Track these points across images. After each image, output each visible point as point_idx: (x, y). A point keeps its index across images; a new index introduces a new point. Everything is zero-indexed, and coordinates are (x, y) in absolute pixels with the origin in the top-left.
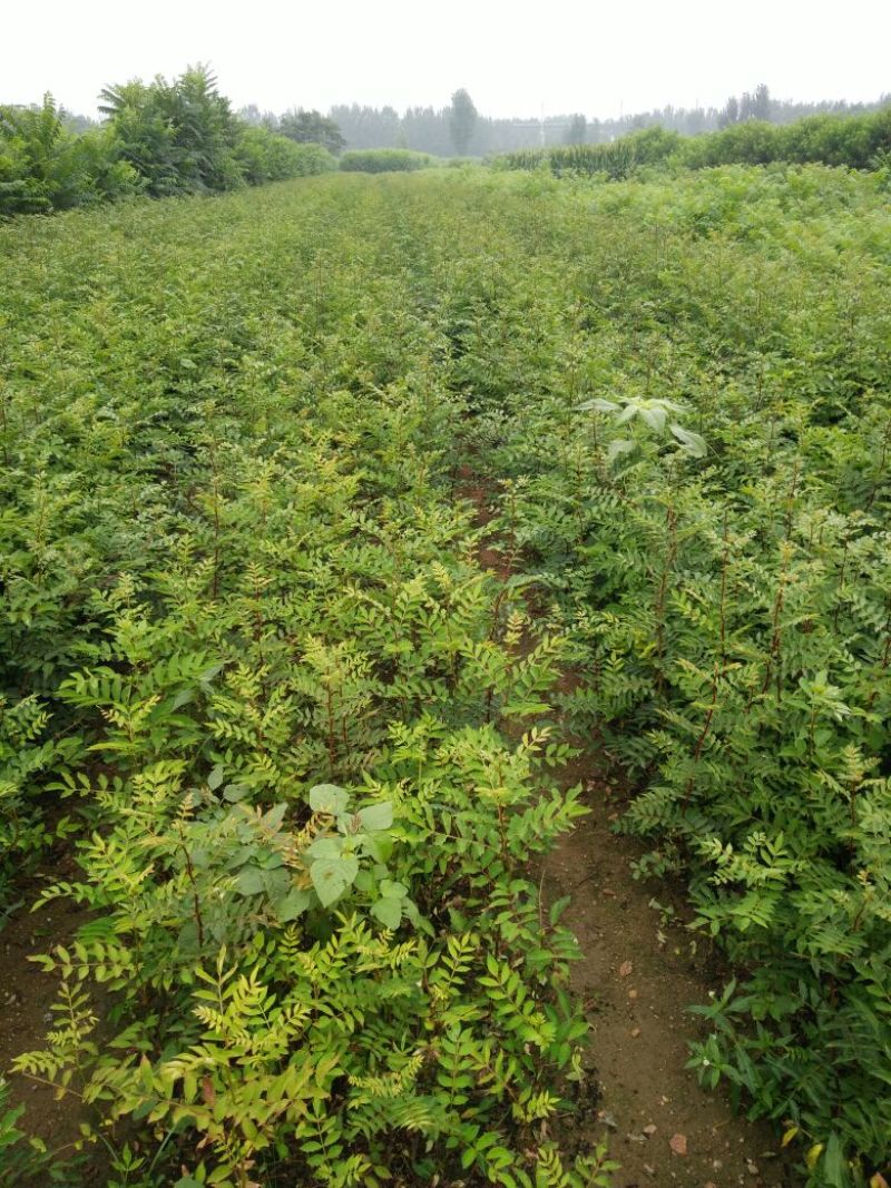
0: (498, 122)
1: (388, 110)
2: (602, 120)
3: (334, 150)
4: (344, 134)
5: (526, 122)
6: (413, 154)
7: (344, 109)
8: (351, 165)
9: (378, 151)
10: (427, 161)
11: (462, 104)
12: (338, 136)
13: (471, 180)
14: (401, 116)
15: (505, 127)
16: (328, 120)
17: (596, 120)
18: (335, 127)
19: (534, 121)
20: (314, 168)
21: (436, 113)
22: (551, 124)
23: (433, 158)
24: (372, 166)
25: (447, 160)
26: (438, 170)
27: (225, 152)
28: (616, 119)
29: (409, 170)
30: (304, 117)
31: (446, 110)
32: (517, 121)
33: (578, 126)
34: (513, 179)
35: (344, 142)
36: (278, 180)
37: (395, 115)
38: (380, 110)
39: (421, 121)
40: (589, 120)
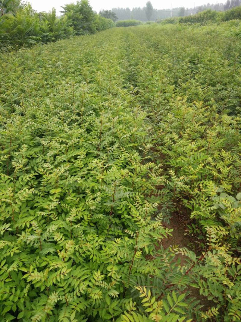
0: (159, 10)
1: (128, 9)
2: (189, 8)
3: (114, 21)
4: (117, 16)
5: (167, 10)
6: (137, 21)
7: (115, 9)
8: (119, 25)
9: (127, 21)
10: (140, 23)
11: (149, 5)
12: (116, 17)
13: (156, 27)
14: (131, 10)
15: (161, 12)
16: (113, 12)
17: (187, 9)
18: (115, 14)
19: (169, 10)
20: (110, 26)
21: (141, 9)
22: (174, 10)
23: (141, 22)
24: (125, 25)
25: (146, 22)
26: (144, 26)
27: (92, 22)
28: (193, 8)
29: (135, 25)
30: (107, 12)
31: (144, 8)
32: (164, 10)
33: (182, 11)
34: (169, 26)
35: (117, 18)
36: (104, 30)
37: (129, 10)
38: (125, 9)
39: (137, 11)
40: (186, 9)
